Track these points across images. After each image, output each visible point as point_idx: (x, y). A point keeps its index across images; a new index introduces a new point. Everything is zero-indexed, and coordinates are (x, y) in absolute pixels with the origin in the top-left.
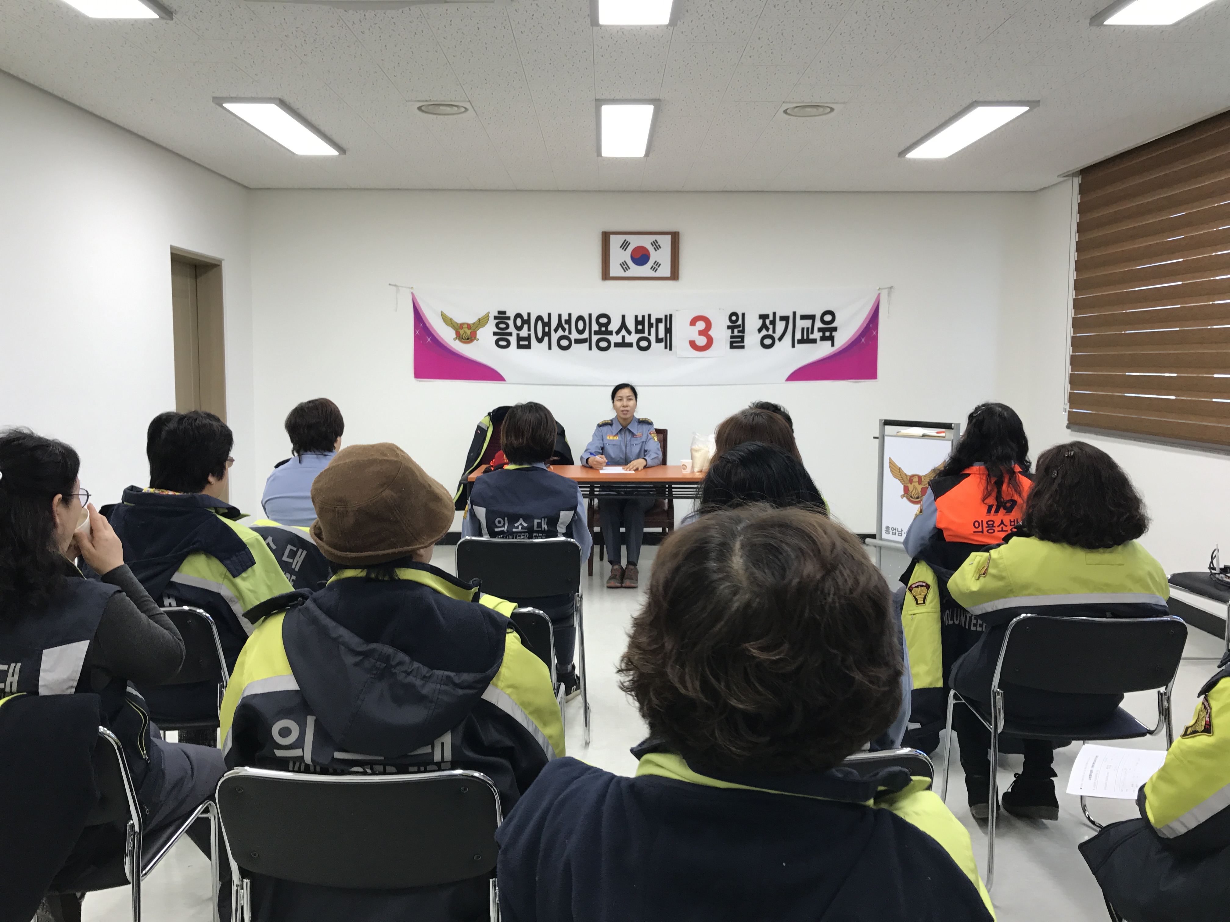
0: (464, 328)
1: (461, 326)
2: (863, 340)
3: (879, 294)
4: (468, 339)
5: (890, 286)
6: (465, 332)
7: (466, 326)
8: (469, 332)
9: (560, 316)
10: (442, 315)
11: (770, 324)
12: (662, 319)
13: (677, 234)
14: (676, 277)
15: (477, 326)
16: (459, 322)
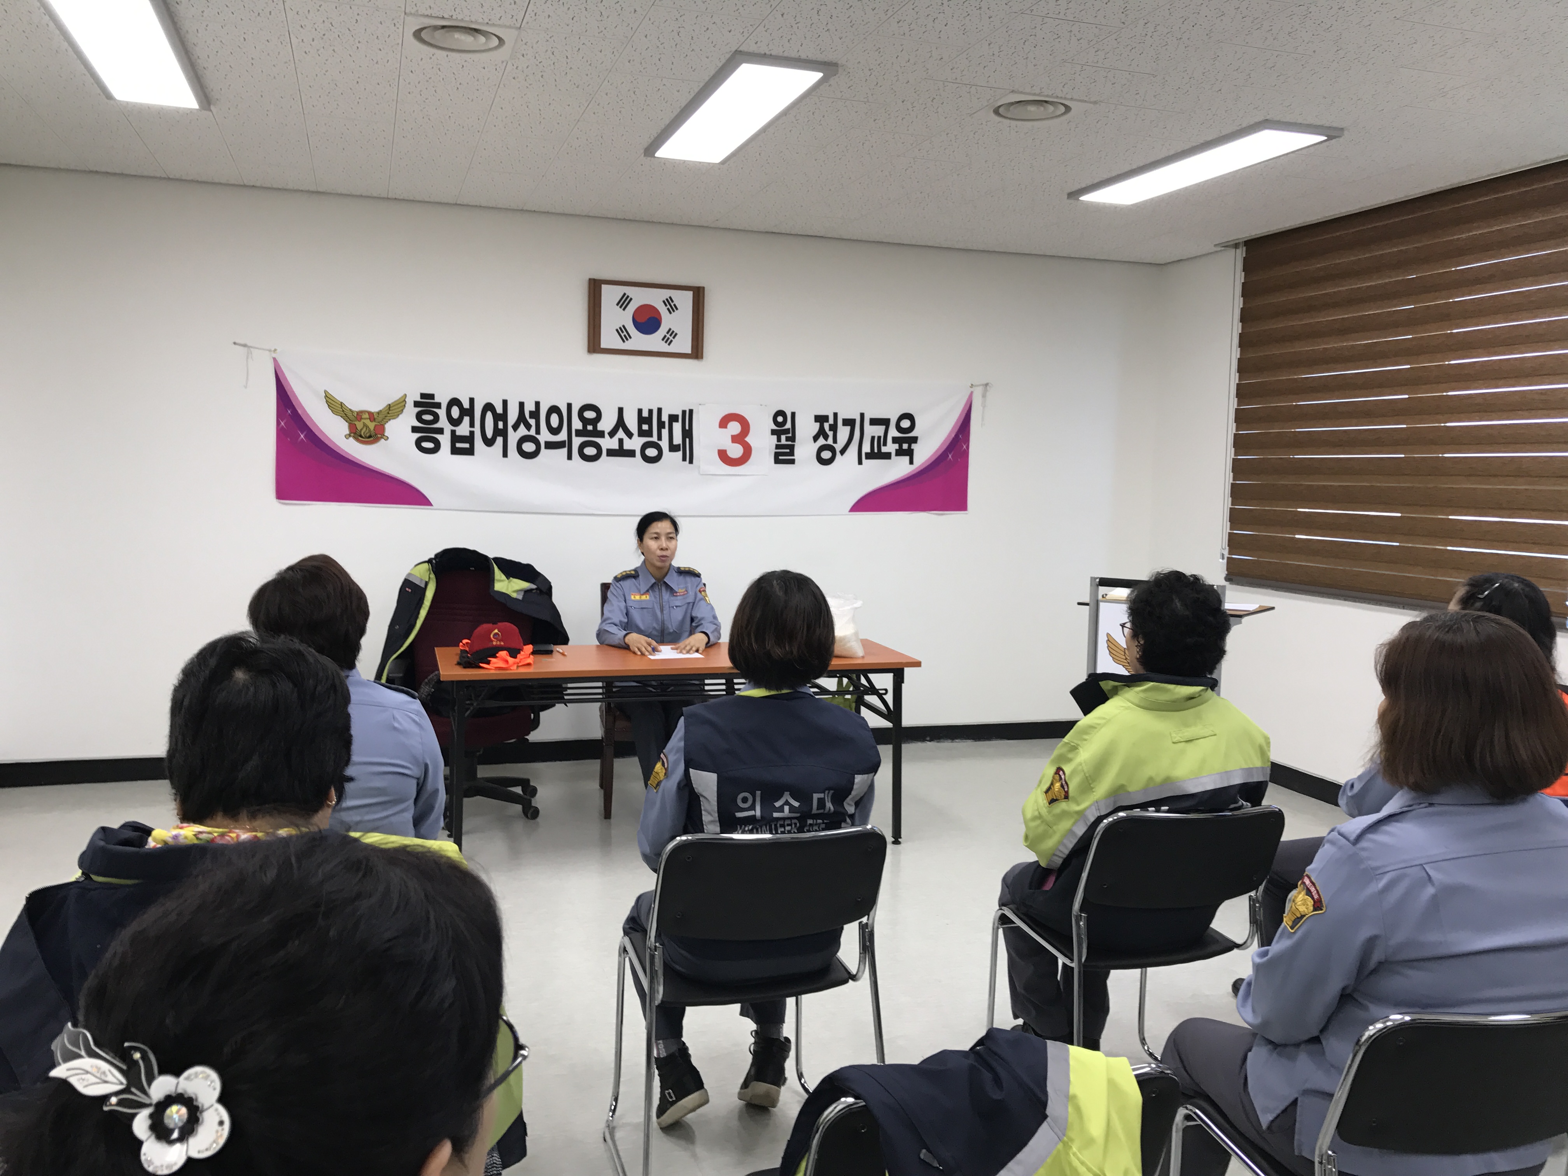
0: (365, 419)
1: (359, 415)
2: (950, 456)
3: (972, 393)
4: (370, 437)
5: (986, 383)
6: (365, 425)
7: (367, 416)
8: (372, 425)
9: (522, 405)
10: (325, 397)
11: (830, 430)
12: (677, 416)
13: (701, 290)
14: (700, 354)
15: (386, 417)
16: (354, 409)
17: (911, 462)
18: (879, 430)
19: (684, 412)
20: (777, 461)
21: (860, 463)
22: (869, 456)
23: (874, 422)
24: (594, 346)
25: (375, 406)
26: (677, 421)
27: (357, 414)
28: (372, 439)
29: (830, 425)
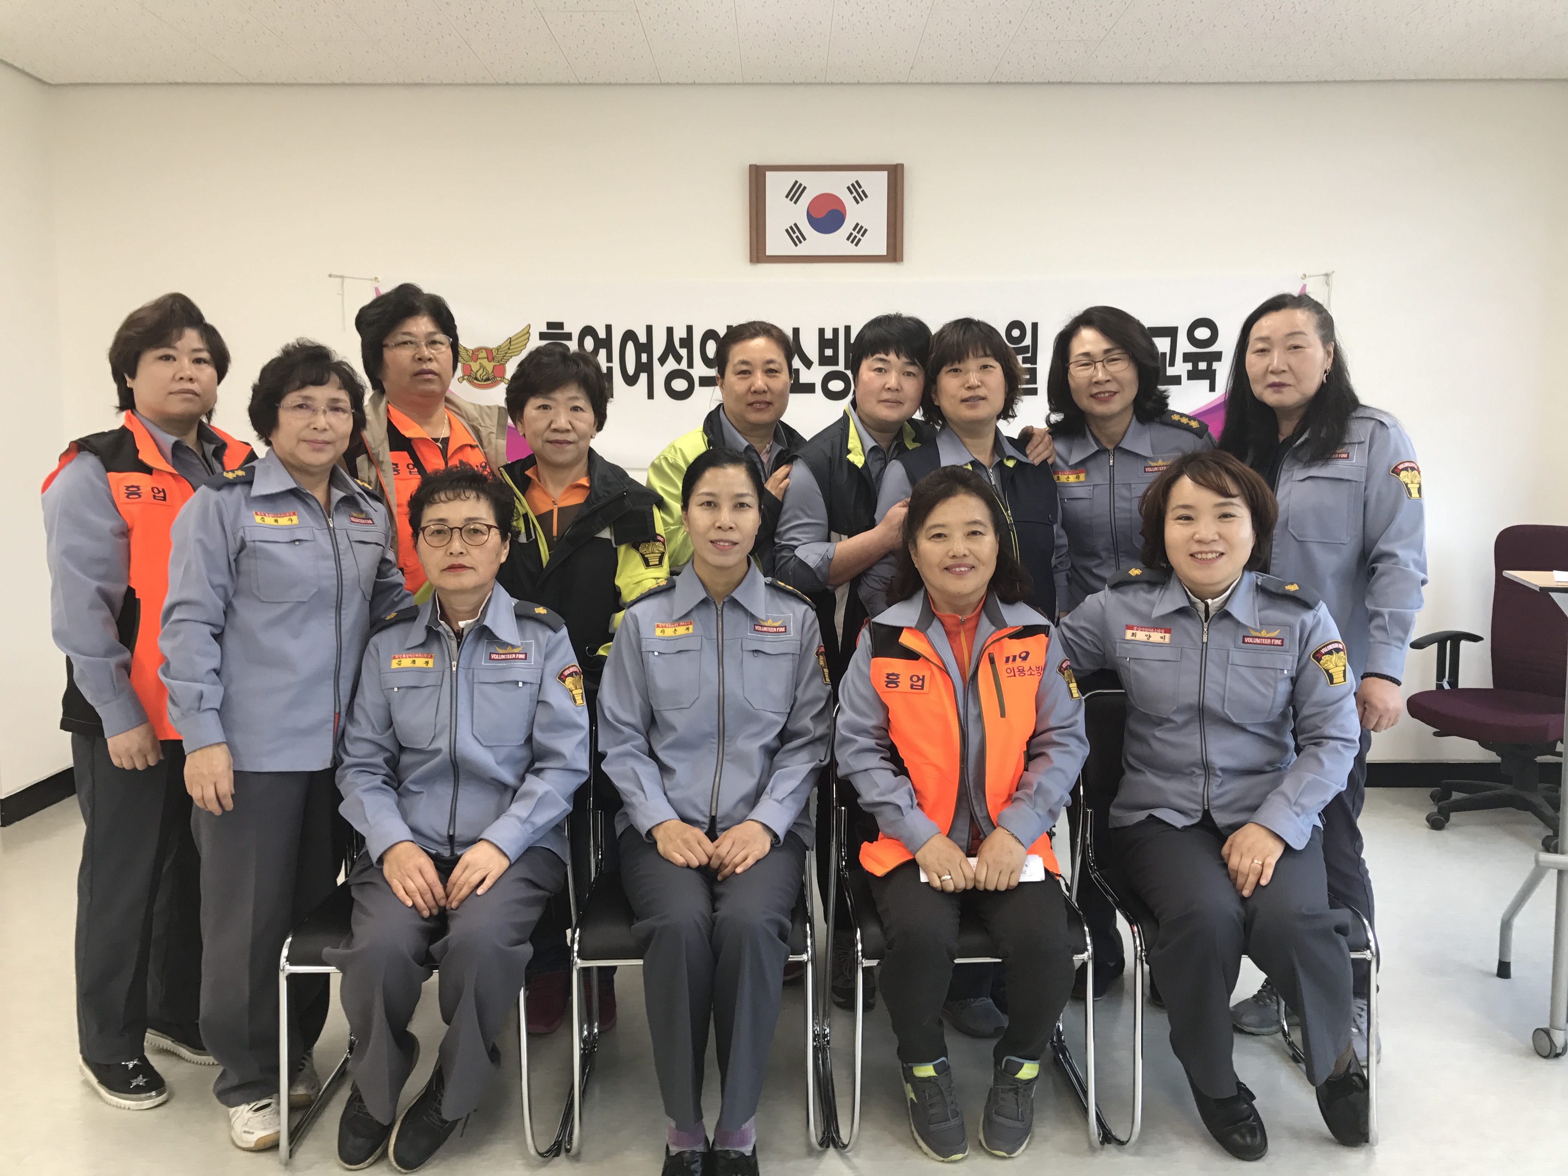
0: (481, 356)
1: (478, 354)
4: (487, 379)
6: (481, 364)
7: (483, 354)
8: (489, 364)
9: (670, 331)
13: (899, 168)
14: (898, 255)
15: (506, 353)
16: (468, 345)
17: (1212, 388)
24: (758, 253)
25: (494, 341)
27: (473, 352)
28: (490, 382)
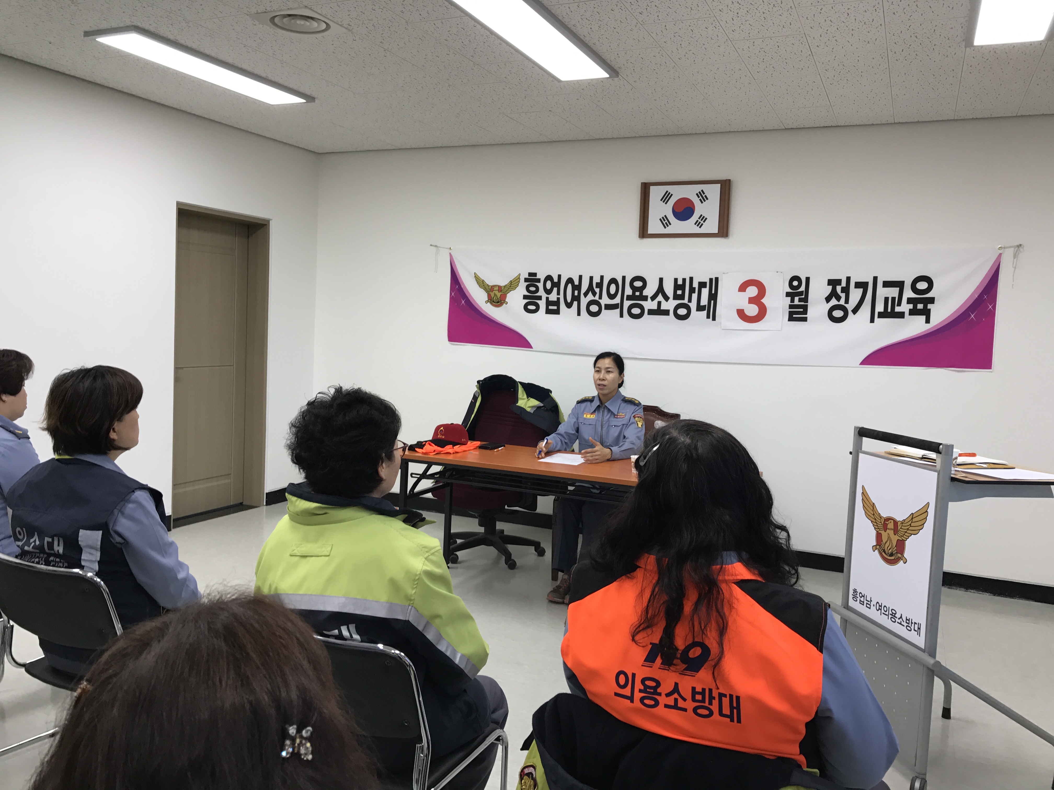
0: (495, 290)
2: (972, 315)
3: (1000, 255)
4: (498, 302)
5: (1018, 244)
6: (495, 295)
7: (497, 288)
8: (499, 294)
9: (591, 278)
10: (475, 277)
11: (842, 292)
12: (706, 283)
13: (728, 182)
14: (725, 233)
15: (509, 289)
16: (489, 284)
17: (928, 321)
18: (893, 292)
19: (711, 280)
20: (791, 319)
21: (872, 321)
22: (881, 315)
23: (887, 284)
24: (644, 233)
25: (503, 282)
26: (706, 287)
27: (491, 287)
28: (499, 303)
29: (842, 288)
